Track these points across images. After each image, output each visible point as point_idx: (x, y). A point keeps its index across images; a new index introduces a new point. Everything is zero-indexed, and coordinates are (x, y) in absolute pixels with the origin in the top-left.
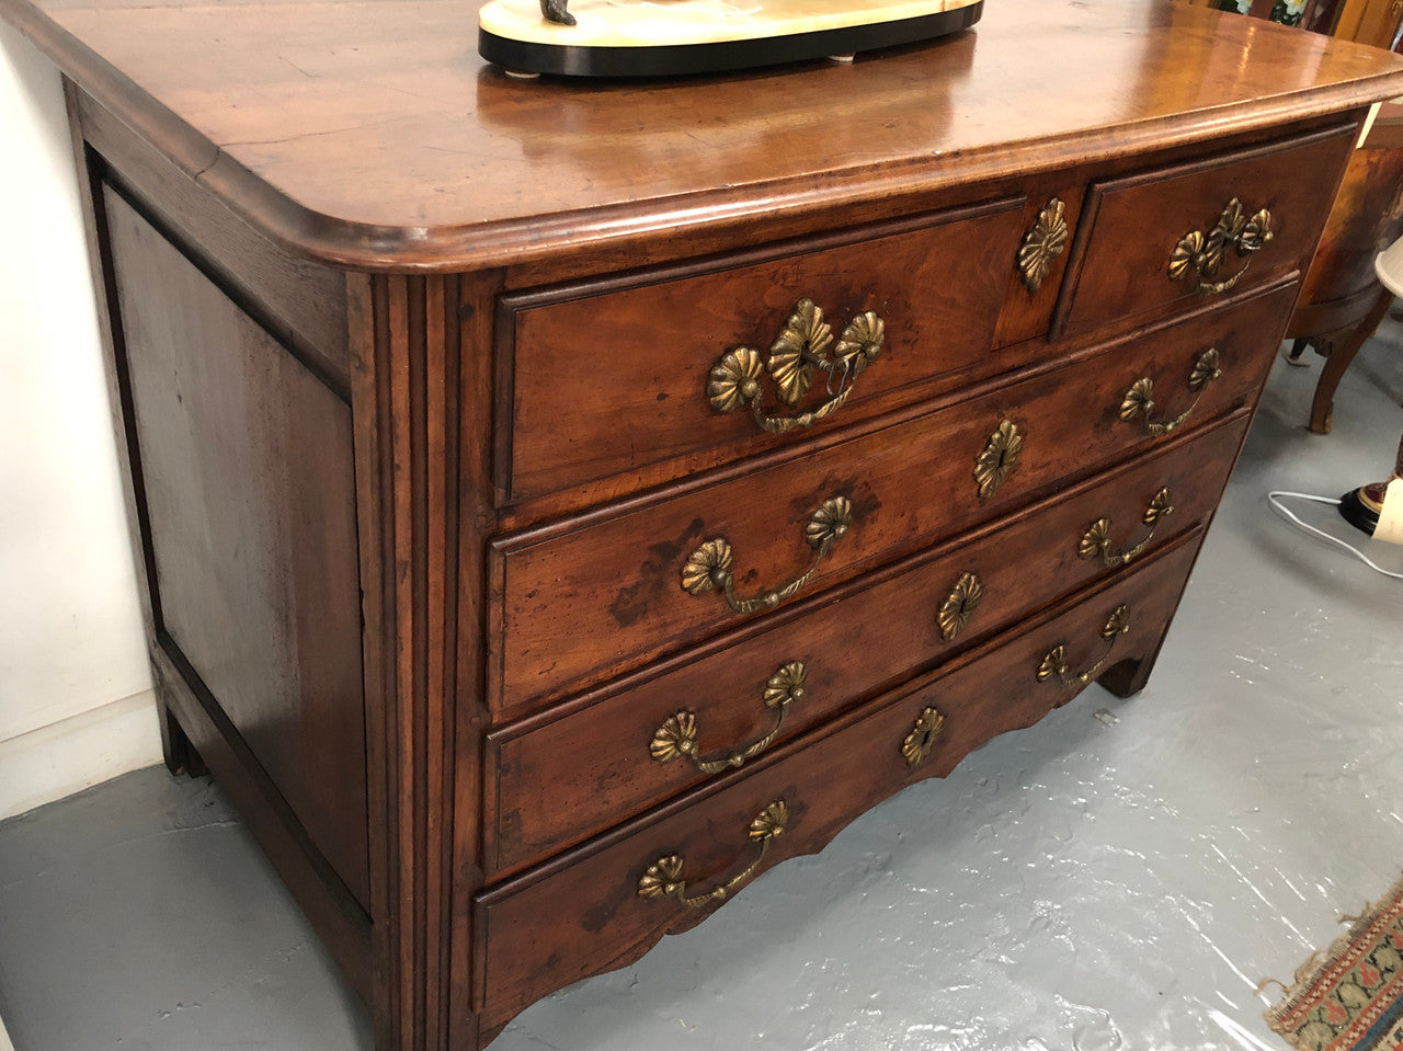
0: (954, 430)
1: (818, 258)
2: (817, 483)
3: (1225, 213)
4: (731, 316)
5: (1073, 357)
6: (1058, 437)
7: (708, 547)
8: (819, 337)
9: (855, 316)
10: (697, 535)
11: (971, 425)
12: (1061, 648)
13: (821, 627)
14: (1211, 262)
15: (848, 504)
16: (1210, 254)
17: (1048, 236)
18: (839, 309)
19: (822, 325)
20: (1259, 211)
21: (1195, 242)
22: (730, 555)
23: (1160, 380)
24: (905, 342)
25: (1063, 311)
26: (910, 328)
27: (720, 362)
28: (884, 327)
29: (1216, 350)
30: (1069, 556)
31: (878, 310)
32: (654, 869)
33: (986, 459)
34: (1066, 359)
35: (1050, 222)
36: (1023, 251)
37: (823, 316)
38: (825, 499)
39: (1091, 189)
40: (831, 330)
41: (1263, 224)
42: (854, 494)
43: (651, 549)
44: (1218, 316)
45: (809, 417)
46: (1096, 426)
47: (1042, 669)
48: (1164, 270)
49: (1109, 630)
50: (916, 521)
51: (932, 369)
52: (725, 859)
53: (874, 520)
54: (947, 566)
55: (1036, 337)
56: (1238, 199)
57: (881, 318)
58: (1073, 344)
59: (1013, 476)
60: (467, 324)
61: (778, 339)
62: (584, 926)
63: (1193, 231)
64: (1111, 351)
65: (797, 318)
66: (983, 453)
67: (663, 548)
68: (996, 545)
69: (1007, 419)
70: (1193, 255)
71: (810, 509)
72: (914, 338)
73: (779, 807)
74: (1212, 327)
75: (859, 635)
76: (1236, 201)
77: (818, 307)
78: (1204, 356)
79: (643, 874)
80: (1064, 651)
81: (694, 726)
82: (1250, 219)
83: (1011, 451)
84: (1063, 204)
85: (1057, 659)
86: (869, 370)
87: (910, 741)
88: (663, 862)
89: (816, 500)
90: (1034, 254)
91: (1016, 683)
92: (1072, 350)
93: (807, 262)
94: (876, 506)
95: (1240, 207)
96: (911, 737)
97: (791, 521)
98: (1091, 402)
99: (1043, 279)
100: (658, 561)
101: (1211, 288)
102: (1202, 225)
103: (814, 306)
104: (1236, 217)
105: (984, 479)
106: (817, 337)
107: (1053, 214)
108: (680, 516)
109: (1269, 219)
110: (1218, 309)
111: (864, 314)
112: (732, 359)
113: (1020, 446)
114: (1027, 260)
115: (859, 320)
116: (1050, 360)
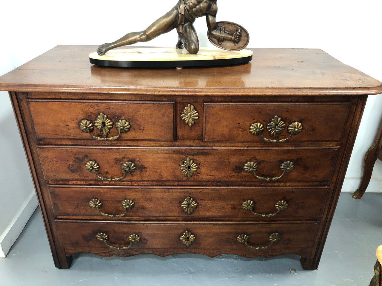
0: (167, 156)
1: (103, 104)
2: (122, 156)
3: (273, 119)
4: (81, 112)
5: (214, 148)
6: (215, 169)
7: (91, 162)
8: (107, 122)
9: (119, 120)
10: (87, 158)
11: (174, 156)
13: (136, 193)
14: (272, 133)
15: (133, 164)
16: (269, 130)
17: (190, 113)
18: (114, 117)
19: (108, 119)
20: (295, 122)
21: (257, 126)
22: (97, 165)
23: (263, 164)
24: (139, 129)
25: (203, 134)
26: (140, 126)
27: (80, 122)
28: (129, 124)
29: (291, 162)
30: (237, 207)
31: (127, 120)
32: (99, 234)
33: (183, 167)
34: (211, 148)
35: (189, 110)
36: (181, 116)
37: (107, 117)
38: (126, 161)
39: (204, 103)
40: (111, 121)
41: (295, 126)
42: (136, 163)
43: (75, 157)
44: (288, 151)
45: (106, 139)
46: (233, 170)
47: (238, 239)
48: (247, 131)
49: (271, 238)
50: (162, 176)
51: (152, 138)
52: (123, 242)
53: (145, 171)
54: (180, 192)
55: (198, 139)
56: (279, 116)
57: (128, 122)
58: (216, 145)
59: (199, 175)
60: (22, 102)
61: (96, 120)
62: (83, 238)
63: (257, 122)
64: (230, 150)
65: (99, 116)
66: (182, 165)
67: (78, 158)
68: (199, 192)
69: (189, 158)
70: (256, 129)
71: (121, 163)
72: (143, 129)
73: (135, 236)
74: (286, 154)
75: (151, 200)
76: (277, 117)
77: (106, 115)
78: (285, 162)
79: (97, 234)
80: (246, 236)
81: (99, 203)
82: (290, 123)
83: (193, 167)
84: (193, 106)
85: (243, 238)
86: (129, 133)
87: (182, 238)
88: (102, 233)
89: (123, 161)
90: (186, 117)
91: (227, 238)
92: (215, 146)
93: (100, 104)
94: (145, 168)
95: (280, 119)
96: (182, 237)
97: (116, 163)
98: (227, 162)
99: (192, 124)
100: (78, 161)
101: (270, 140)
102: (262, 122)
103: (103, 115)
104: (279, 121)
105: (185, 171)
106: (106, 121)
107: (189, 108)
108: (80, 153)
109: (300, 125)
110: (288, 149)
111: (122, 120)
112: (83, 122)
113: (196, 167)
114: (184, 118)
115: (120, 121)
116: (205, 147)
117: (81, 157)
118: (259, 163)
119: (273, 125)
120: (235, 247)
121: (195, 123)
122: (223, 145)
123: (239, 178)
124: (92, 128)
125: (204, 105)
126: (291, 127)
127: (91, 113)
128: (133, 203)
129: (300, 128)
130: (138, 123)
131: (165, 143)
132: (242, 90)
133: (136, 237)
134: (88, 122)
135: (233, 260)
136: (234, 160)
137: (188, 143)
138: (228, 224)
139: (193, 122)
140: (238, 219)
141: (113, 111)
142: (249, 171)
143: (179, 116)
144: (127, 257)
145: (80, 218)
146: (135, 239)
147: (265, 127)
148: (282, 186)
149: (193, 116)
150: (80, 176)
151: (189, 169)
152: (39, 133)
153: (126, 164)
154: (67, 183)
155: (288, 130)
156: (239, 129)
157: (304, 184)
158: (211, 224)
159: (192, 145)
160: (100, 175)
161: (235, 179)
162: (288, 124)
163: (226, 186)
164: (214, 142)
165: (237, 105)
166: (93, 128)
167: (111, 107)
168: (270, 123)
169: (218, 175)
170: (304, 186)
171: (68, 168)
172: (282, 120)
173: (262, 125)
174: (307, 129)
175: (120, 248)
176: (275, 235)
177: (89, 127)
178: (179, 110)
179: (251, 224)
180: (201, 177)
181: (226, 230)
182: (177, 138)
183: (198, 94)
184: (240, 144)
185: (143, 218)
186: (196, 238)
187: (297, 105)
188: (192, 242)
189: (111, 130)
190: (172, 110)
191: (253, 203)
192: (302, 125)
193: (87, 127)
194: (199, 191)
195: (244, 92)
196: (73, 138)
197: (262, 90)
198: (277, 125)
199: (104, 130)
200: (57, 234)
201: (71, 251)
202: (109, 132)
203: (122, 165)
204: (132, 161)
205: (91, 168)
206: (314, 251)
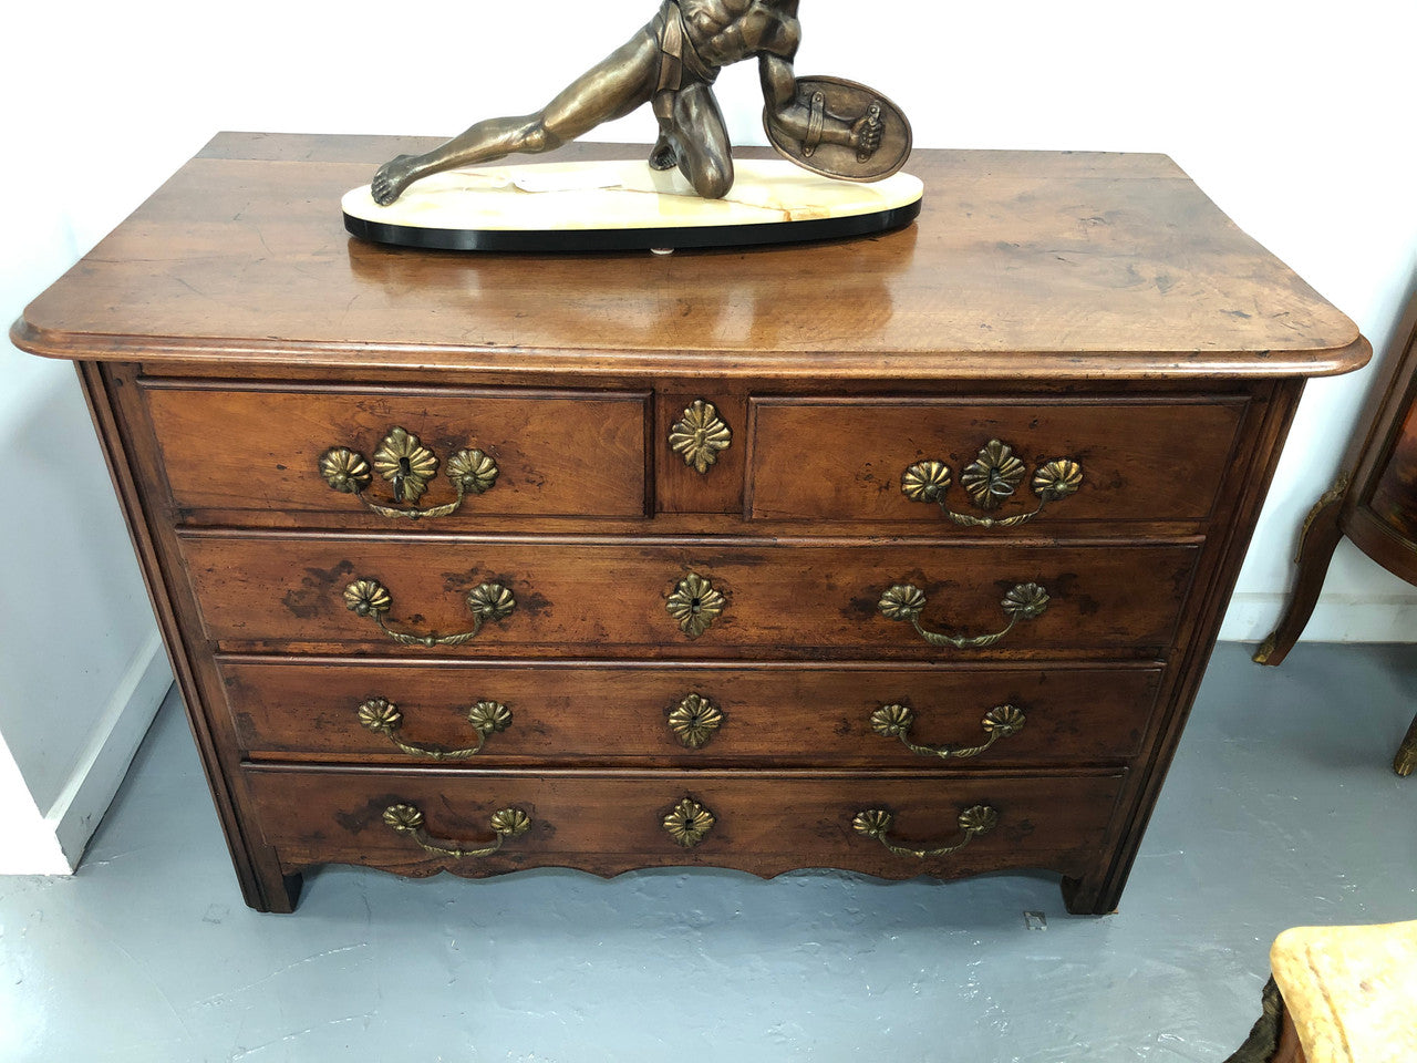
0: (624, 565)
1: (401, 400)
2: (467, 566)
3: (983, 451)
5: (779, 541)
6: (784, 607)
7: (362, 584)
8: (418, 458)
9: (460, 450)
10: (349, 573)
11: (644, 566)
12: (881, 813)
13: (516, 683)
14: (979, 495)
15: (506, 593)
16: (971, 487)
17: (700, 431)
18: (440, 442)
19: (420, 449)
20: (1057, 460)
21: (929, 472)
22: (383, 596)
23: (945, 594)
24: (528, 481)
25: (746, 498)
26: (531, 472)
27: (325, 456)
28: (494, 465)
29: (1038, 585)
30: (856, 726)
31: (485, 451)
32: (393, 809)
33: (675, 601)
34: (770, 541)
35: (698, 419)
36: (671, 437)
37: (418, 443)
38: (482, 582)
39: (748, 399)
40: (433, 454)
41: (1058, 473)
42: (515, 587)
43: (308, 570)
44: (1031, 552)
45: (413, 513)
46: (844, 612)
47: (857, 824)
48: (896, 489)
49: (965, 822)
50: (603, 628)
51: (572, 510)
52: (471, 833)
53: (547, 614)
54: (664, 680)
55: (726, 513)
56: (1003, 442)
57: (490, 457)
58: (787, 530)
59: (727, 625)
60: (121, 390)
61: (379, 450)
62: (339, 822)
63: (929, 460)
64: (837, 547)
65: (389, 440)
66: (672, 594)
67: (318, 573)
68: (729, 681)
69: (695, 574)
70: (926, 483)
71: (466, 586)
72: (539, 480)
73: (515, 814)
74: (1024, 562)
75: (568, 705)
76: (998, 443)
77: (412, 435)
78: (1019, 587)
79: (385, 809)
80: (884, 817)
81: (391, 714)
82: (1043, 465)
83: (709, 602)
84: (711, 407)
85: (872, 820)
86: (493, 494)
87: (671, 821)
88: (401, 807)
89: (470, 580)
90: (686, 442)
91: (820, 822)
92: (785, 535)
93: (391, 402)
94: (546, 603)
95: (1006, 449)
96: (671, 817)
97: (448, 589)
98: (825, 588)
99: (708, 465)
100: (316, 580)
101: (970, 521)
102: (946, 457)
103: (404, 433)
104: (1002, 458)
105: (680, 616)
106: (415, 457)
107: (700, 414)
108: (326, 554)
109: (1073, 471)
110: (1031, 546)
111: (468, 450)
112: (334, 456)
113: (720, 601)
114: (680, 445)
115: (463, 454)
116: (750, 537)
117: (327, 567)
118: (930, 589)
119: (982, 470)
120: (845, 848)
121: (716, 459)
122: (813, 530)
123: (863, 637)
124: (366, 477)
125: (748, 402)
126: (1044, 476)
127: (362, 429)
128: (507, 714)
129: (1074, 481)
130: (524, 461)
131: (615, 524)
132: (880, 361)
133: (518, 819)
134: (353, 458)
135: (836, 881)
136: (847, 578)
137: (696, 525)
138: (824, 778)
139: (711, 459)
140: (858, 762)
141: (438, 422)
142: (897, 615)
143: (664, 439)
144: (485, 877)
145: (326, 758)
146: (512, 826)
147: (956, 475)
148: (1009, 660)
149: (712, 439)
150: (325, 628)
151: (696, 609)
152: (182, 491)
153: (483, 591)
154: (281, 648)
155: (1033, 487)
156: (866, 483)
157: (1082, 653)
158: (767, 778)
159: (706, 531)
160: (396, 625)
161: (852, 640)
162: (1033, 466)
163: (820, 660)
164: (782, 521)
165: (862, 404)
166: (371, 479)
167: (431, 411)
168: (975, 462)
169: (792, 626)
170: (1082, 660)
171: (285, 601)
172: (1013, 453)
173: (945, 470)
174: (1097, 483)
175: (462, 851)
176: (981, 812)
177: (356, 474)
178: (662, 418)
179: (901, 777)
180: (734, 632)
181: (819, 794)
182: (658, 508)
183: (729, 372)
184: (871, 529)
185: (539, 760)
186: (716, 820)
187: (1067, 405)
188: (704, 835)
189: (431, 485)
190: (640, 419)
191: (907, 713)
192: (1081, 470)
193: (348, 474)
194: (729, 675)
195: (887, 366)
196: (300, 507)
197: (949, 360)
198: (997, 469)
199: (406, 485)
200: (249, 807)
201: (298, 858)
202: (426, 491)
203: (468, 593)
204: (503, 581)
205: (363, 607)
206: (1107, 860)
